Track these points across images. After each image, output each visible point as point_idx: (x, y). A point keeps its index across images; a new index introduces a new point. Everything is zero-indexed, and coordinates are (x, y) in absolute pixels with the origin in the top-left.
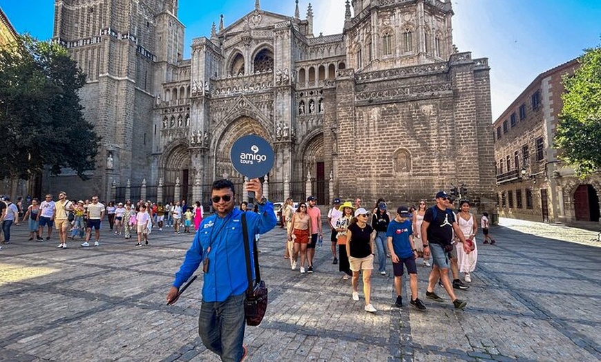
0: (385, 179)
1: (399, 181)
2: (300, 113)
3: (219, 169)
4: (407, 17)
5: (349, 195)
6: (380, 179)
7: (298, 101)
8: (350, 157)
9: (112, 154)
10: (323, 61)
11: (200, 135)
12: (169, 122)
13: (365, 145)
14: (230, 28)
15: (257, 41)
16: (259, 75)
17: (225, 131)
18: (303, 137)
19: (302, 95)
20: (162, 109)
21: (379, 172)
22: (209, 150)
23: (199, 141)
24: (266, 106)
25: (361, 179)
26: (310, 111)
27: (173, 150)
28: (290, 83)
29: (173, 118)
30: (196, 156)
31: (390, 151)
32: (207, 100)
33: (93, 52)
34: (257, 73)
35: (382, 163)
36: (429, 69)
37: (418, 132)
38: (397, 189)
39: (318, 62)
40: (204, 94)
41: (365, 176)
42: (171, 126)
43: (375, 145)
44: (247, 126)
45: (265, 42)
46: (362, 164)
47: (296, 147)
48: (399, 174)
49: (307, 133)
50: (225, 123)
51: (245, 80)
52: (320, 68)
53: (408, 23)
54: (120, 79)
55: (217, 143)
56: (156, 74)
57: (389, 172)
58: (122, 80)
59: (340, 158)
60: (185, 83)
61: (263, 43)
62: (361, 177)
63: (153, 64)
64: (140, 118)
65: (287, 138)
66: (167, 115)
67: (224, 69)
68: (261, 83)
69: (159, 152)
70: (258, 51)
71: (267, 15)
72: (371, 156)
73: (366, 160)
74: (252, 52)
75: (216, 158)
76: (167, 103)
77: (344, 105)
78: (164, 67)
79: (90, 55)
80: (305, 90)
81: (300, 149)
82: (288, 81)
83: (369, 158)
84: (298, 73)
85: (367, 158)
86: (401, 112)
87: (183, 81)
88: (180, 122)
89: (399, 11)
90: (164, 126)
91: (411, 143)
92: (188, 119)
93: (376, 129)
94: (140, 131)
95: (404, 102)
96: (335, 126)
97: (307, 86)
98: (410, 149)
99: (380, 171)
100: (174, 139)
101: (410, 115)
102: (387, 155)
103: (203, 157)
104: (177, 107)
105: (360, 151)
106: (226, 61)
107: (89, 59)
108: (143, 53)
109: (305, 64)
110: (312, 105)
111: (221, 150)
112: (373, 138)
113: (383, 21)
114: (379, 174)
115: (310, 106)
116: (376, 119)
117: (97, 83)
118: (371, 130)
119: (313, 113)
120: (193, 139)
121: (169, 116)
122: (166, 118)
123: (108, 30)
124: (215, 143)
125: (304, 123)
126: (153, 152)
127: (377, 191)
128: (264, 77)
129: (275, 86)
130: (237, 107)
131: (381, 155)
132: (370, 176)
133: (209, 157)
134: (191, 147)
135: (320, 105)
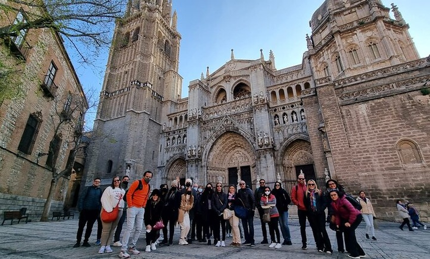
0: (393, 172)
1: (411, 173)
2: (276, 125)
3: (209, 176)
4: (369, 34)
5: (353, 191)
6: (386, 172)
7: (273, 115)
8: (345, 153)
9: (130, 167)
10: (290, 84)
11: (194, 148)
12: (171, 142)
13: (358, 139)
14: (214, 74)
15: (235, 77)
16: (239, 100)
17: (214, 144)
18: (281, 144)
19: (275, 110)
20: (167, 133)
21: (383, 166)
22: (201, 160)
23: (194, 154)
24: (246, 122)
25: (363, 174)
26: (284, 122)
27: (173, 163)
28: (266, 101)
29: (174, 138)
30: (192, 166)
31: (390, 143)
32: (200, 122)
33: (124, 97)
34: (236, 99)
35: (384, 156)
36: (408, 66)
37: (420, 121)
38: (411, 182)
39: (286, 85)
40: (197, 118)
41: (367, 171)
42: (173, 144)
43: (371, 138)
44: (231, 140)
45: (241, 78)
46: (360, 158)
47: (276, 153)
48: (409, 166)
49: (284, 141)
50: (214, 138)
51: (228, 105)
52: (288, 89)
53: (370, 38)
54: (139, 112)
55: (207, 154)
56: (163, 108)
57: (396, 164)
58: (141, 113)
59: (334, 154)
60: (183, 113)
61: (239, 79)
62: (362, 172)
63: (162, 102)
64: (151, 140)
65: (267, 145)
66: (170, 137)
67: (211, 101)
68: (240, 106)
69: (162, 165)
70: (236, 85)
71: (240, 62)
72: (370, 150)
73: (365, 154)
74: (232, 85)
75: (207, 167)
76: (170, 128)
77: (329, 106)
78: (169, 104)
79: (122, 99)
80: (278, 106)
81: (279, 154)
82: (264, 100)
83: (368, 151)
84: (270, 95)
85: (364, 152)
86: (392, 105)
87: (182, 112)
88: (179, 141)
89: (360, 30)
90: (168, 145)
91: (414, 133)
92: (185, 138)
93: (368, 123)
94: (151, 150)
95: (392, 96)
96: (322, 125)
97: (279, 103)
98: (414, 139)
99: (384, 164)
100: (174, 155)
101: (403, 106)
102: (388, 147)
103: (197, 166)
104: (176, 130)
105: (355, 146)
106: (212, 95)
107: (121, 102)
108: (155, 95)
109: (275, 87)
110: (285, 117)
111: (210, 160)
112: (367, 132)
113: (346, 40)
114: (383, 168)
115: (284, 118)
116: (366, 114)
117: (125, 116)
118: (363, 125)
119: (287, 123)
120: (189, 152)
121: (171, 137)
122: (169, 139)
123: (135, 81)
124: (206, 154)
125: (280, 132)
126: (158, 166)
127: (386, 186)
128: (242, 101)
129: (253, 105)
130: (223, 125)
131: (381, 148)
132: (373, 170)
133: (202, 167)
134: (187, 159)
135: (292, 117)
